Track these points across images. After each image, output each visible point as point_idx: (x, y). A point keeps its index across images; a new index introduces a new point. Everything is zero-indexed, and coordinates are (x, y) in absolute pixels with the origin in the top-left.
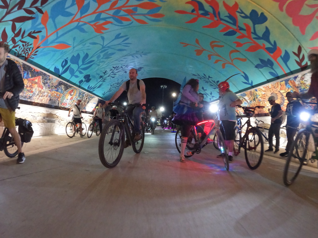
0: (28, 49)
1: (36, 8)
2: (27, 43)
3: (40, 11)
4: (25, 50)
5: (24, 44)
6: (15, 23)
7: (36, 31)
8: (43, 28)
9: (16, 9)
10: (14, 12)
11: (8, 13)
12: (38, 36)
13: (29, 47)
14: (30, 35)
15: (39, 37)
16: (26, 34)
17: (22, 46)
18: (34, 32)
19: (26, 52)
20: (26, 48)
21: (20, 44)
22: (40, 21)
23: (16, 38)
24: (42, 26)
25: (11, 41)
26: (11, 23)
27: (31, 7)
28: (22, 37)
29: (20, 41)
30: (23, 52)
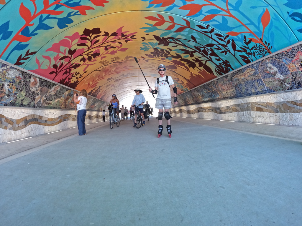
0: (260, 48)
2: (254, 47)
4: (260, 50)
5: (254, 49)
6: (236, 50)
7: (244, 39)
10: (229, 49)
11: (229, 52)
12: (248, 39)
13: (258, 46)
14: (247, 44)
17: (256, 51)
19: (262, 49)
20: (259, 49)
21: (253, 51)
22: (235, 37)
23: (247, 52)
25: (249, 55)
27: (225, 41)
29: (250, 50)
30: (261, 51)
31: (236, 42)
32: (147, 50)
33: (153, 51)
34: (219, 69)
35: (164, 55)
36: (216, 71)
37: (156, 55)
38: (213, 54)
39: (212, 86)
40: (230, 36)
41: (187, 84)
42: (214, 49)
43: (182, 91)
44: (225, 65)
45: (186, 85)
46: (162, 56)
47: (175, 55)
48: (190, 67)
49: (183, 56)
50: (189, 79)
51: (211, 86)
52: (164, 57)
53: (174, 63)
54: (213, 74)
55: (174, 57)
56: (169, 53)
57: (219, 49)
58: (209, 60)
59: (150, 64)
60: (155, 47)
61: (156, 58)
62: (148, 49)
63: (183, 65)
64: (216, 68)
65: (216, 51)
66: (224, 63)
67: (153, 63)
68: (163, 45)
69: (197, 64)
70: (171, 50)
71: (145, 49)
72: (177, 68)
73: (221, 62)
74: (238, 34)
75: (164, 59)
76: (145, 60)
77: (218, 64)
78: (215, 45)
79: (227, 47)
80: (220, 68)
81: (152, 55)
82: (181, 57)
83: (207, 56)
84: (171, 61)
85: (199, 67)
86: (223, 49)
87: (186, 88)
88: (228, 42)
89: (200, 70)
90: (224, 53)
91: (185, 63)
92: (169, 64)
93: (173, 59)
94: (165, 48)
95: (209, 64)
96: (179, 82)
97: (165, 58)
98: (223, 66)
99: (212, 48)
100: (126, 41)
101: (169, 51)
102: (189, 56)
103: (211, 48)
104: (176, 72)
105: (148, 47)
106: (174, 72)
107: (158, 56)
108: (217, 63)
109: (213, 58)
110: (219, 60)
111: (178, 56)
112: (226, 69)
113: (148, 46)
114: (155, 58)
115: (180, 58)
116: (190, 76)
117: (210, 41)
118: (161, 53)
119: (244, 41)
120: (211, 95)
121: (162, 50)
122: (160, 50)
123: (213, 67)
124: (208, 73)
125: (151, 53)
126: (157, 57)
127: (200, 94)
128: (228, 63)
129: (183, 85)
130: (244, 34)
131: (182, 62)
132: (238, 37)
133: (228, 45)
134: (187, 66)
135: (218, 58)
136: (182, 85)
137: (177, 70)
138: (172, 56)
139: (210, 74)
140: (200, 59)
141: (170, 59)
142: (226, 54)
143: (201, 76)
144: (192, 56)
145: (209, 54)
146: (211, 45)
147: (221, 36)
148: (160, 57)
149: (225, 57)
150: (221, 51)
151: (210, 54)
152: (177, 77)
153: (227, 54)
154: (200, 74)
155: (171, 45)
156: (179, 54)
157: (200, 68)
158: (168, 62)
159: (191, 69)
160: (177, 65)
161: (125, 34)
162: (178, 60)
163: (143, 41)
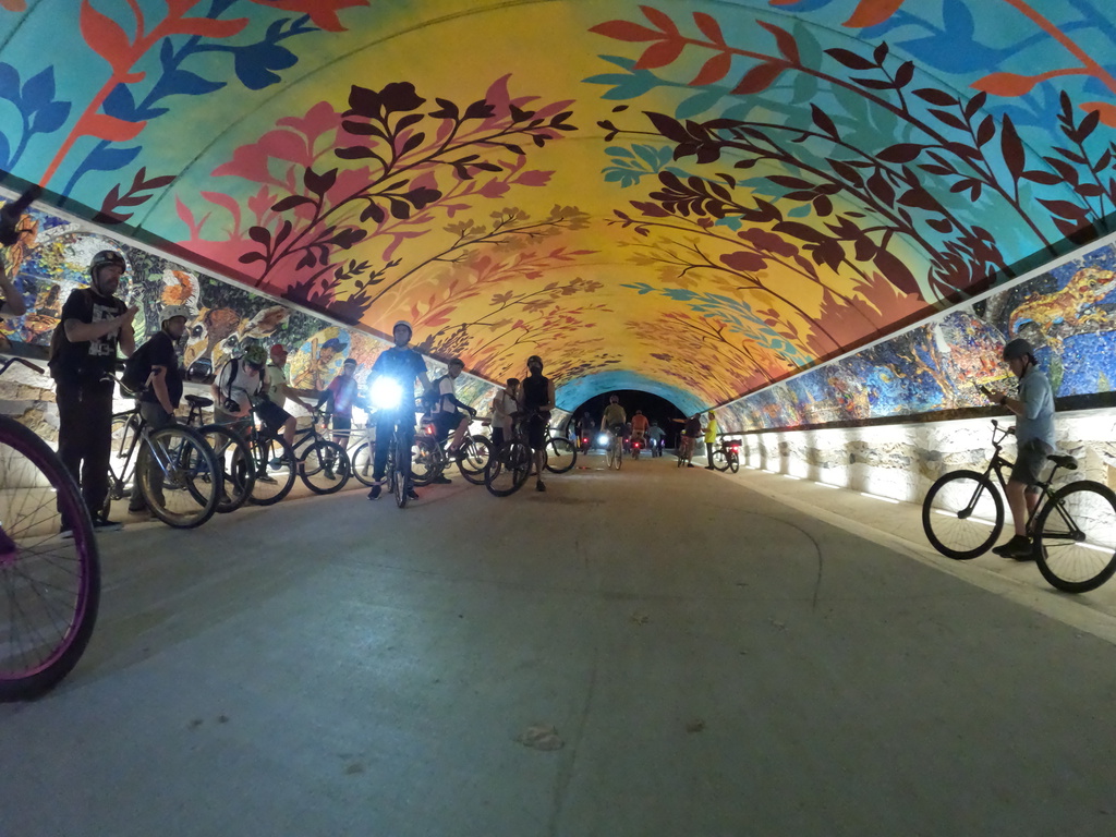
1: (968, 114)
3: (977, 102)
6: (1024, 171)
7: (1062, 113)
8: (1048, 88)
9: (978, 163)
10: (988, 167)
11: (993, 183)
12: (1084, 107)
14: (1079, 136)
15: (1092, 104)
16: (1073, 147)
18: (1068, 119)
22: (1015, 101)
24: (1036, 92)
26: (1022, 181)
27: (969, 130)
28: (1085, 161)
31: (1022, 131)
32: (634, 182)
33: (659, 187)
34: (945, 272)
35: (707, 205)
36: (931, 280)
37: (675, 206)
38: (919, 197)
39: (914, 352)
40: (992, 102)
41: (809, 336)
42: (919, 173)
43: (790, 365)
44: (971, 250)
45: (805, 340)
46: (699, 211)
47: (754, 206)
48: (819, 263)
49: (786, 207)
50: (816, 314)
51: (910, 355)
52: (708, 215)
53: (751, 245)
54: (921, 298)
55: (750, 215)
56: (727, 196)
57: (943, 169)
58: (903, 229)
59: (655, 246)
60: (662, 169)
61: (675, 218)
62: (636, 176)
63: (790, 250)
64: (934, 268)
65: (928, 182)
66: (968, 240)
67: (667, 241)
68: (695, 157)
69: (849, 247)
70: (732, 182)
71: (625, 176)
72: (765, 266)
73: (954, 235)
74: (1031, 82)
75: (711, 224)
76: (633, 225)
77: (941, 249)
78: (923, 151)
79: (980, 156)
80: (949, 269)
81: (659, 203)
82: (777, 214)
83: (892, 207)
84: (741, 235)
85: (858, 264)
86: (964, 171)
87: (806, 354)
88: (985, 133)
89: (864, 276)
90: (967, 193)
91: (798, 243)
92: (732, 249)
93: (747, 225)
94: (707, 172)
95: (900, 247)
96: (779, 328)
97: (714, 219)
98: (966, 258)
99: (911, 165)
100: (539, 141)
101: (727, 187)
102: (813, 210)
103: (905, 169)
104: (763, 282)
105: (636, 169)
106: (754, 281)
107: (686, 213)
108: (938, 240)
109: (919, 216)
110: (943, 227)
111: (767, 212)
112: (979, 269)
113: (634, 163)
114: (670, 220)
115: (775, 222)
116: (822, 306)
117: (901, 133)
118: (695, 194)
119: (1060, 123)
120: (907, 393)
121: (696, 181)
122: (685, 182)
123: (918, 265)
124: (897, 290)
125: (653, 195)
126: (678, 213)
127: (864, 385)
128: (987, 243)
129: (796, 341)
130: (1059, 84)
131: (787, 238)
132: (1032, 102)
133: (984, 149)
134: (808, 255)
135: (940, 217)
136: (791, 341)
137: (765, 275)
138: (740, 209)
139: (905, 295)
140: (861, 224)
141: (734, 225)
142: (975, 196)
143: (869, 303)
144: (824, 209)
145: (898, 196)
146: (904, 152)
147: (948, 101)
148: (694, 216)
149: (975, 212)
150: (952, 180)
151: (907, 199)
152: (769, 304)
153: (983, 197)
154: (862, 297)
155: (727, 161)
156: (767, 199)
157: (861, 265)
158: (724, 239)
159: (824, 270)
160: (764, 251)
161: (525, 108)
162: (767, 227)
163: (609, 138)
